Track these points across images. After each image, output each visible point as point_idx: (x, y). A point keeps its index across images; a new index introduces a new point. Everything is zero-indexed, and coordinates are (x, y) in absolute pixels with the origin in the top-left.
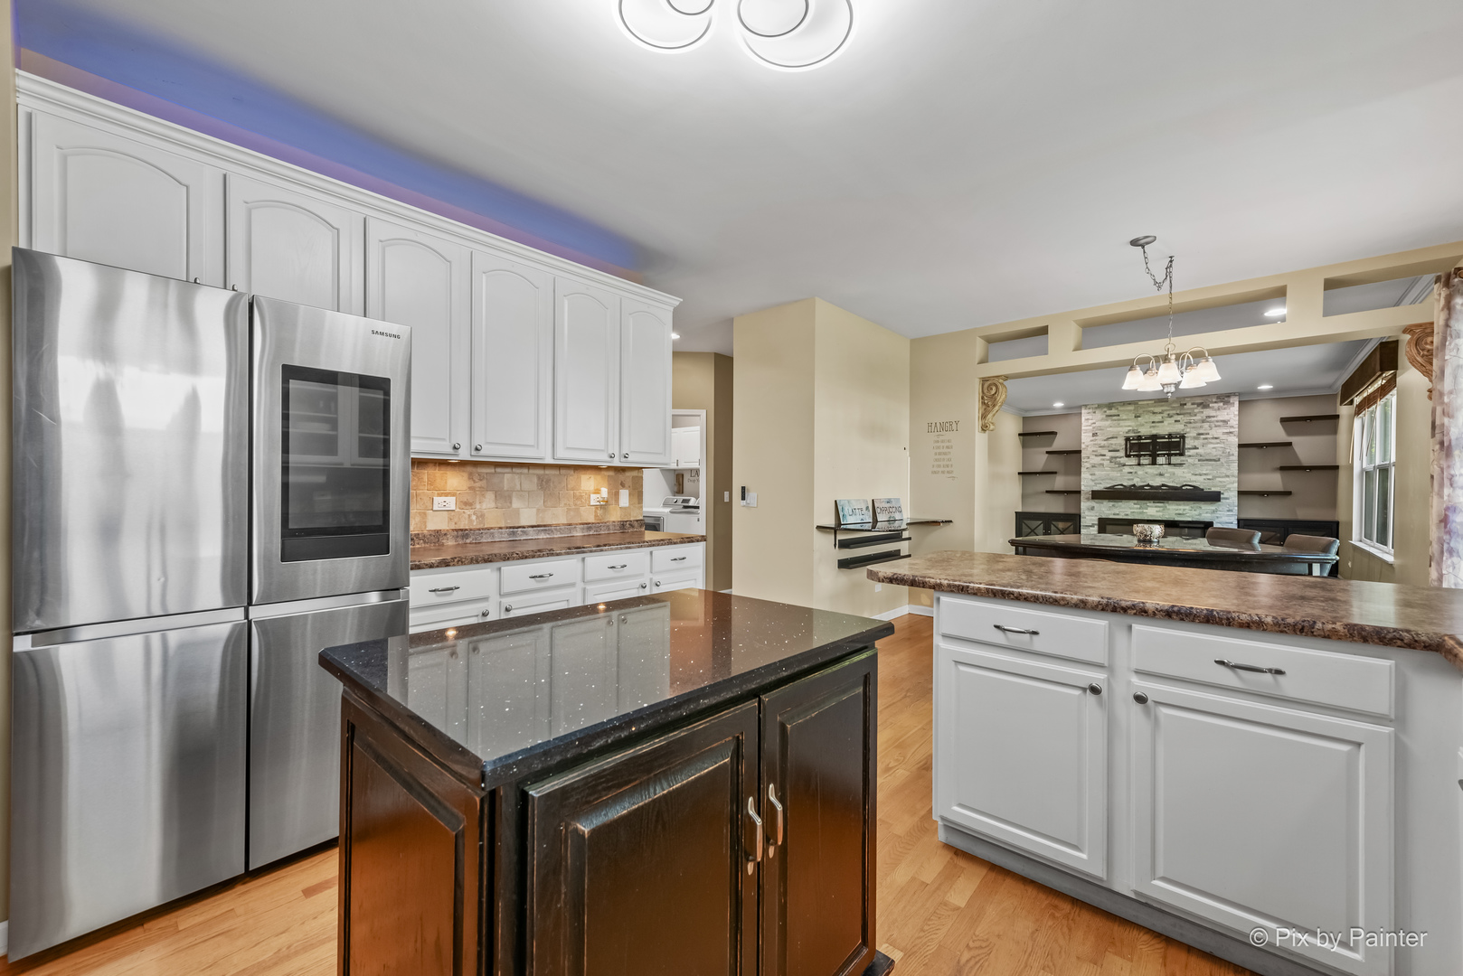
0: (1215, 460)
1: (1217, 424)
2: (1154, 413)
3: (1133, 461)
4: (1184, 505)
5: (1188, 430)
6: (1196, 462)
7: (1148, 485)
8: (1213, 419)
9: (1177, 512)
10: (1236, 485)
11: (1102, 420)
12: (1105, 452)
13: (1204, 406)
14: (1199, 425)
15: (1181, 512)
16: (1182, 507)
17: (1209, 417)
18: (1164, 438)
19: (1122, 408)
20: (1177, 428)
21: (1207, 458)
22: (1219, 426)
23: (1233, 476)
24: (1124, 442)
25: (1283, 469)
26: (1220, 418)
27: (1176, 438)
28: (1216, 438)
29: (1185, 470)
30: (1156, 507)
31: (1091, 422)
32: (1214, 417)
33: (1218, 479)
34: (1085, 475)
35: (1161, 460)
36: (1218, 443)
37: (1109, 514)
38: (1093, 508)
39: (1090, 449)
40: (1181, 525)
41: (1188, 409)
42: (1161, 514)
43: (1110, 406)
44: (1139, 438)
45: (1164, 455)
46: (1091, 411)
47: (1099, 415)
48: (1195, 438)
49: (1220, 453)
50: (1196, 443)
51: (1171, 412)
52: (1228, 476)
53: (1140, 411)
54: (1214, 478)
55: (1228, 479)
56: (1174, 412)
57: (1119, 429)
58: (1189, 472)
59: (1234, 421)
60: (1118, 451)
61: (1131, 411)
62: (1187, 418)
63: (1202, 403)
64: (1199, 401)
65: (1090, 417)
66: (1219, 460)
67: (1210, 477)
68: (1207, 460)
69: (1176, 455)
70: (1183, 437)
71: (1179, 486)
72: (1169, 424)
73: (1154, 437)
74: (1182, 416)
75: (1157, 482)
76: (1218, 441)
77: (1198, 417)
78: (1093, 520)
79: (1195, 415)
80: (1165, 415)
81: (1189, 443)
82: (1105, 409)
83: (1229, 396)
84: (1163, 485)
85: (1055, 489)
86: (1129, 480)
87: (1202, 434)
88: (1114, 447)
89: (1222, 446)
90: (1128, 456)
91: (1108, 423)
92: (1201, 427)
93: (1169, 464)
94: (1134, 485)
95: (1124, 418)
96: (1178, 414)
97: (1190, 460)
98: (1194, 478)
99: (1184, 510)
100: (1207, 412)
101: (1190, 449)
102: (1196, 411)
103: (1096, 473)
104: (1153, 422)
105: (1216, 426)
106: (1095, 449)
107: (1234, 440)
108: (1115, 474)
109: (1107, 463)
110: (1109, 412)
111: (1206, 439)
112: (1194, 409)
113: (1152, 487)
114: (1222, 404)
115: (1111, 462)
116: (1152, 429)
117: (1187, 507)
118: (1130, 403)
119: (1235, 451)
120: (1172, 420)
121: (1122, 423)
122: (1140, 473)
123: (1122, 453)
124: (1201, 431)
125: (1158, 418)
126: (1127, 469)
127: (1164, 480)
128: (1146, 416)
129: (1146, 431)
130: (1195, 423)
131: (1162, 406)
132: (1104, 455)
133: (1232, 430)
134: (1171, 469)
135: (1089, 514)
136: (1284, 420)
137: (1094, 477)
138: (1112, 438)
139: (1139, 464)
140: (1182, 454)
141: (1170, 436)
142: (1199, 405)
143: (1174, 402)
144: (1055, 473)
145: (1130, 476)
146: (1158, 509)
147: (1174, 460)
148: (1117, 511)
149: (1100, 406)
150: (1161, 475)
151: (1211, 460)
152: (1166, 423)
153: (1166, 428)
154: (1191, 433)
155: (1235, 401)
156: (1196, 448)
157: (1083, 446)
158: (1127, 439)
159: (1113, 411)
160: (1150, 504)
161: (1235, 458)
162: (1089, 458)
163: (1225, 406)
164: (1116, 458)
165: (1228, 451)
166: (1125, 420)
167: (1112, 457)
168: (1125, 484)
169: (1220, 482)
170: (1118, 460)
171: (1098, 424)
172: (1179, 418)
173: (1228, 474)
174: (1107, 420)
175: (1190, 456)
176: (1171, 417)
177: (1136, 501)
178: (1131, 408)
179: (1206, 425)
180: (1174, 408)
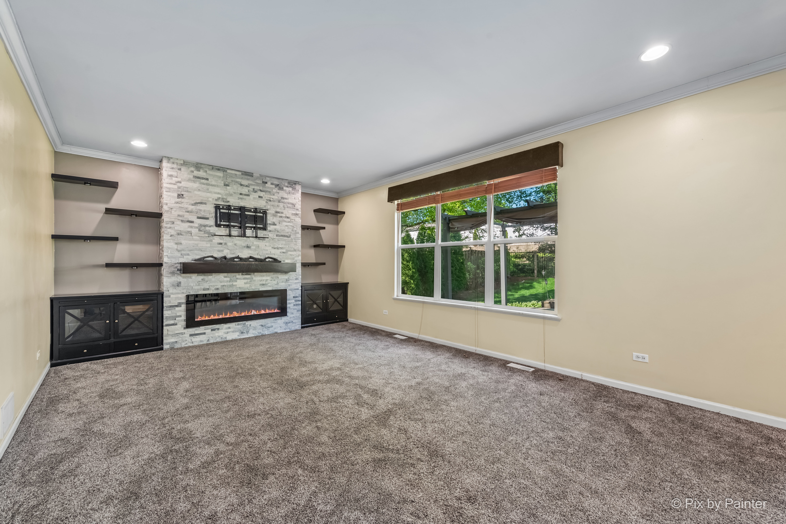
0: (287, 237)
1: (289, 205)
2: (241, 185)
3: (223, 231)
4: (267, 276)
5: (269, 207)
6: (275, 237)
7: (238, 257)
8: (285, 201)
9: (261, 283)
10: (300, 258)
11: (189, 180)
12: (193, 218)
13: (279, 187)
14: (276, 203)
15: (264, 283)
16: (265, 278)
17: (283, 198)
18: (250, 211)
19: (209, 172)
20: (261, 204)
21: (283, 234)
22: (290, 208)
23: (299, 250)
24: (213, 210)
25: (315, 246)
26: (290, 201)
27: (260, 212)
28: (288, 218)
29: (267, 244)
30: (244, 279)
31: (175, 180)
32: (286, 199)
33: (290, 253)
34: (167, 242)
35: (249, 232)
36: (289, 222)
37: (198, 290)
38: (179, 284)
39: (175, 213)
40: (264, 294)
41: (268, 187)
42: (248, 285)
43: (198, 166)
44: (229, 207)
45: (251, 227)
46: (175, 166)
47: (185, 173)
48: (274, 215)
49: (290, 230)
50: (275, 220)
51: (256, 188)
52: (295, 250)
53: (229, 180)
54: (287, 251)
55: (295, 253)
56: (258, 188)
57: (209, 195)
58: (270, 246)
59: (299, 206)
60: (207, 219)
61: (220, 177)
62: (266, 196)
63: (278, 185)
64: (276, 182)
65: (174, 174)
66: (290, 237)
67: (284, 251)
68: (282, 236)
69: (260, 229)
70: (265, 213)
71: (263, 258)
72: (254, 198)
73: (242, 209)
74: (264, 193)
75: (245, 254)
76: (289, 220)
77: (275, 197)
78: (181, 299)
79: (274, 195)
80: (251, 188)
81: (270, 219)
82: (192, 169)
83: (296, 183)
84: (251, 257)
85: (116, 261)
86: (219, 251)
87: (279, 212)
88: (202, 214)
89: (291, 224)
90: (218, 225)
91: (196, 185)
92: (278, 206)
93: (256, 237)
94: (225, 258)
95: (213, 183)
96: (261, 191)
97: (271, 235)
98: (273, 251)
99: (267, 280)
100: (282, 194)
101: (270, 224)
102: (274, 191)
103: (183, 242)
104: (241, 194)
105: (288, 207)
106: (181, 213)
107: (299, 222)
108: (204, 244)
109: (195, 231)
110: (196, 173)
111: (281, 217)
112: (272, 188)
113: (241, 259)
114: (291, 189)
115: (200, 230)
116: (240, 201)
117: (269, 278)
118: (219, 169)
119: (299, 230)
120: (256, 195)
121: (211, 189)
122: (229, 244)
123: (212, 222)
124: (278, 210)
125: (245, 190)
126: (217, 240)
127: (250, 252)
128: (235, 187)
129: (235, 202)
130: (274, 201)
131: (248, 179)
132: (192, 222)
133: (298, 212)
134: (256, 242)
135: (175, 291)
136: (315, 211)
137: (180, 247)
138: (201, 203)
139: (230, 235)
140: (265, 229)
141: (256, 210)
142: (277, 185)
143: (257, 178)
144: (116, 239)
145: (220, 247)
146: (246, 281)
147: (261, 233)
148: (206, 286)
149: (185, 163)
150: (248, 247)
151: (284, 236)
152: (251, 197)
153: (251, 202)
154: (271, 212)
155: (299, 187)
156: (274, 224)
157: (165, 208)
158: (217, 207)
159: (201, 173)
160: (239, 276)
161: (299, 236)
162: (173, 223)
163: (293, 191)
164: (205, 226)
165: (295, 229)
166: (212, 185)
167: (201, 225)
168: (215, 255)
169: (291, 255)
170: (207, 228)
171: (183, 184)
172: (262, 194)
173: (296, 248)
174: (194, 182)
175: (270, 231)
176: (256, 192)
177: (226, 274)
178: (220, 174)
179: (281, 205)
180: (258, 184)
